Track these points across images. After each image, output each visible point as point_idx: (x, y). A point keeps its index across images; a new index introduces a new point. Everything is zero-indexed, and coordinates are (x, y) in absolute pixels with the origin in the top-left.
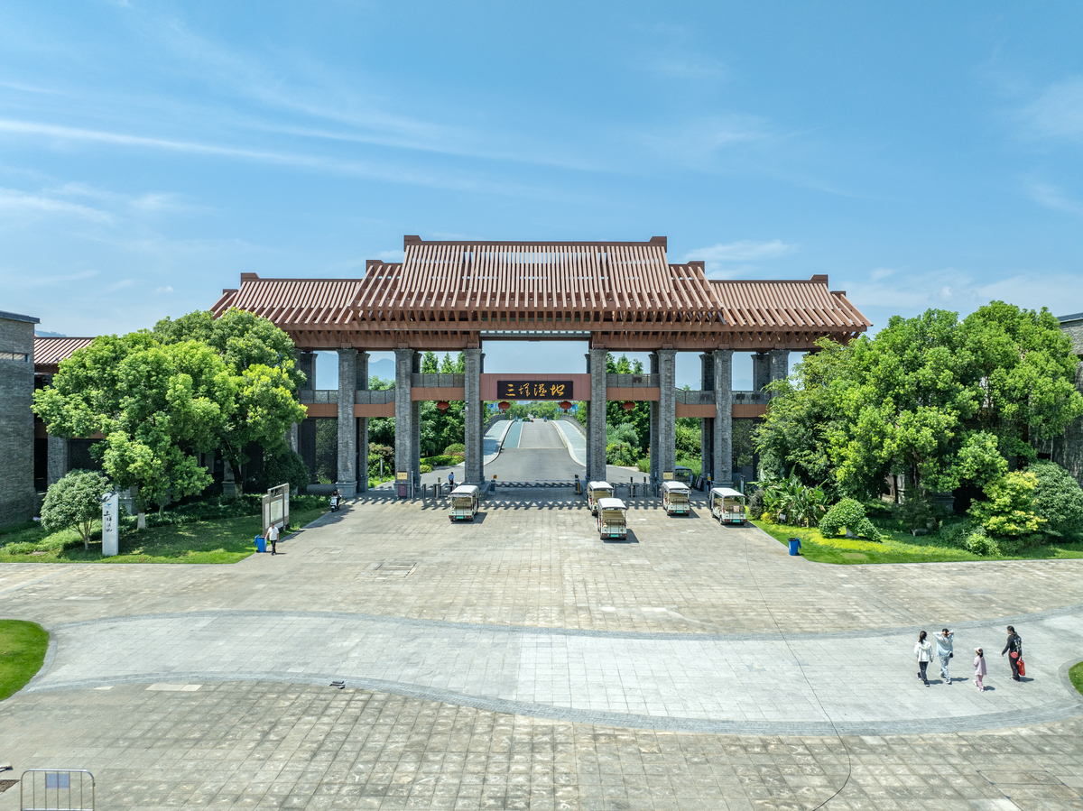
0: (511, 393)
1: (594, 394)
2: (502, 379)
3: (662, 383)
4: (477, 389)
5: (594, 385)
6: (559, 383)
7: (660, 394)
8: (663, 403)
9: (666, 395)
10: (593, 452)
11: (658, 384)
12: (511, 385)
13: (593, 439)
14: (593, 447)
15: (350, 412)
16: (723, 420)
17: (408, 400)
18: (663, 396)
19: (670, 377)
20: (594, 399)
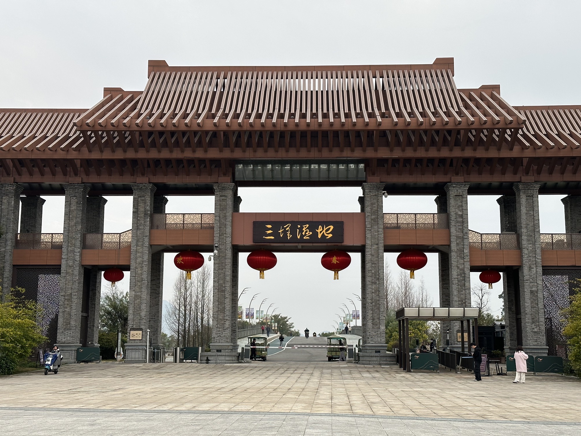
0: (270, 235)
1: (368, 236)
2: (259, 219)
3: (453, 223)
4: (229, 230)
5: (368, 226)
6: (328, 223)
7: (450, 236)
8: (454, 246)
9: (458, 237)
10: (369, 306)
11: (448, 226)
12: (269, 226)
13: (369, 290)
14: (369, 301)
15: (78, 258)
16: (530, 268)
17: (147, 244)
18: (453, 239)
19: (461, 216)
20: (368, 242)
